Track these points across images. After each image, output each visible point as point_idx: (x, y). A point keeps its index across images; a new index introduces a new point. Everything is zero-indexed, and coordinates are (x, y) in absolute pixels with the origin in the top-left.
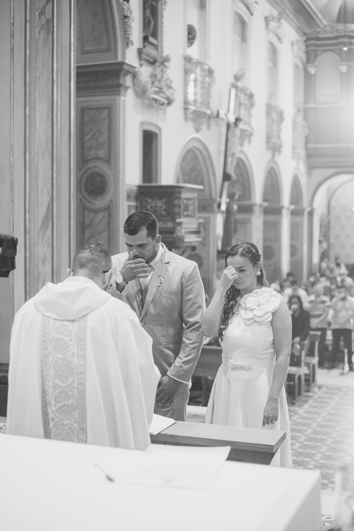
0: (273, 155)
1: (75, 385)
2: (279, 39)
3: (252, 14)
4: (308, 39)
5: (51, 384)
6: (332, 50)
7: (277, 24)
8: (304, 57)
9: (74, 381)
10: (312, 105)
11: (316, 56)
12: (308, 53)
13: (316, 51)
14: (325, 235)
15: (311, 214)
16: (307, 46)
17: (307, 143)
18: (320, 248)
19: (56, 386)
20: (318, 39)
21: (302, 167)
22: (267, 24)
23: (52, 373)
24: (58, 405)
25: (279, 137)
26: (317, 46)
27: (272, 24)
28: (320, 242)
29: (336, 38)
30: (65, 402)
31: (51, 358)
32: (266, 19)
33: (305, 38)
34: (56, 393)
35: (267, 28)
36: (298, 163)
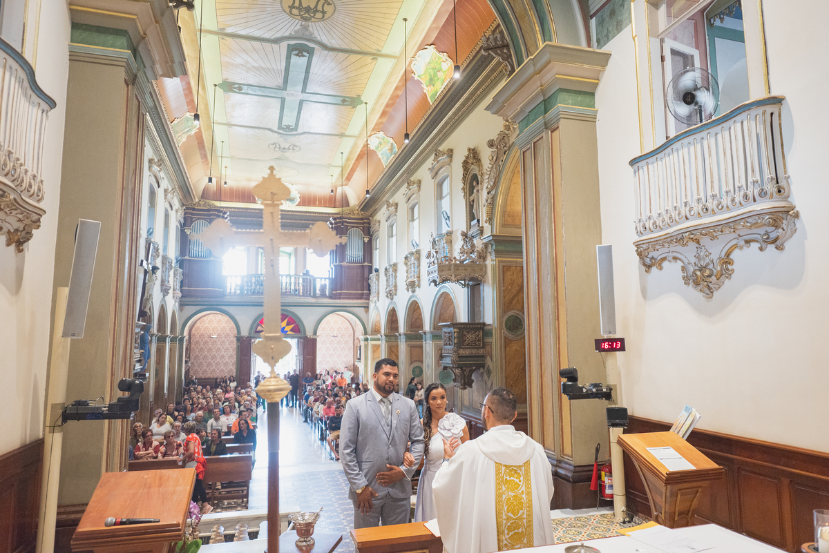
0: (164, 296)
1: (525, 516)
2: (171, 206)
3: (159, 187)
4: (187, 209)
5: (504, 517)
6: (204, 219)
7: (172, 196)
8: (182, 222)
9: (523, 513)
10: (187, 258)
11: (191, 223)
12: (184, 218)
13: (192, 218)
14: (188, 356)
15: (181, 340)
16: (185, 214)
17: (181, 286)
18: (185, 368)
19: (508, 518)
20: (194, 209)
21: (177, 304)
22: (166, 195)
23: (506, 508)
24: (511, 533)
25: (168, 281)
26: (192, 214)
27: (169, 196)
28: (186, 362)
29: (208, 210)
30: (516, 531)
31: (504, 496)
32: (165, 191)
33: (185, 207)
34: (509, 524)
35: (165, 198)
36: (175, 302)
